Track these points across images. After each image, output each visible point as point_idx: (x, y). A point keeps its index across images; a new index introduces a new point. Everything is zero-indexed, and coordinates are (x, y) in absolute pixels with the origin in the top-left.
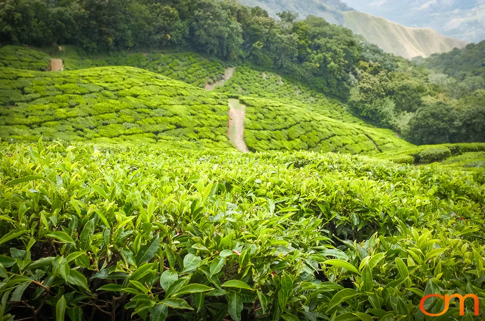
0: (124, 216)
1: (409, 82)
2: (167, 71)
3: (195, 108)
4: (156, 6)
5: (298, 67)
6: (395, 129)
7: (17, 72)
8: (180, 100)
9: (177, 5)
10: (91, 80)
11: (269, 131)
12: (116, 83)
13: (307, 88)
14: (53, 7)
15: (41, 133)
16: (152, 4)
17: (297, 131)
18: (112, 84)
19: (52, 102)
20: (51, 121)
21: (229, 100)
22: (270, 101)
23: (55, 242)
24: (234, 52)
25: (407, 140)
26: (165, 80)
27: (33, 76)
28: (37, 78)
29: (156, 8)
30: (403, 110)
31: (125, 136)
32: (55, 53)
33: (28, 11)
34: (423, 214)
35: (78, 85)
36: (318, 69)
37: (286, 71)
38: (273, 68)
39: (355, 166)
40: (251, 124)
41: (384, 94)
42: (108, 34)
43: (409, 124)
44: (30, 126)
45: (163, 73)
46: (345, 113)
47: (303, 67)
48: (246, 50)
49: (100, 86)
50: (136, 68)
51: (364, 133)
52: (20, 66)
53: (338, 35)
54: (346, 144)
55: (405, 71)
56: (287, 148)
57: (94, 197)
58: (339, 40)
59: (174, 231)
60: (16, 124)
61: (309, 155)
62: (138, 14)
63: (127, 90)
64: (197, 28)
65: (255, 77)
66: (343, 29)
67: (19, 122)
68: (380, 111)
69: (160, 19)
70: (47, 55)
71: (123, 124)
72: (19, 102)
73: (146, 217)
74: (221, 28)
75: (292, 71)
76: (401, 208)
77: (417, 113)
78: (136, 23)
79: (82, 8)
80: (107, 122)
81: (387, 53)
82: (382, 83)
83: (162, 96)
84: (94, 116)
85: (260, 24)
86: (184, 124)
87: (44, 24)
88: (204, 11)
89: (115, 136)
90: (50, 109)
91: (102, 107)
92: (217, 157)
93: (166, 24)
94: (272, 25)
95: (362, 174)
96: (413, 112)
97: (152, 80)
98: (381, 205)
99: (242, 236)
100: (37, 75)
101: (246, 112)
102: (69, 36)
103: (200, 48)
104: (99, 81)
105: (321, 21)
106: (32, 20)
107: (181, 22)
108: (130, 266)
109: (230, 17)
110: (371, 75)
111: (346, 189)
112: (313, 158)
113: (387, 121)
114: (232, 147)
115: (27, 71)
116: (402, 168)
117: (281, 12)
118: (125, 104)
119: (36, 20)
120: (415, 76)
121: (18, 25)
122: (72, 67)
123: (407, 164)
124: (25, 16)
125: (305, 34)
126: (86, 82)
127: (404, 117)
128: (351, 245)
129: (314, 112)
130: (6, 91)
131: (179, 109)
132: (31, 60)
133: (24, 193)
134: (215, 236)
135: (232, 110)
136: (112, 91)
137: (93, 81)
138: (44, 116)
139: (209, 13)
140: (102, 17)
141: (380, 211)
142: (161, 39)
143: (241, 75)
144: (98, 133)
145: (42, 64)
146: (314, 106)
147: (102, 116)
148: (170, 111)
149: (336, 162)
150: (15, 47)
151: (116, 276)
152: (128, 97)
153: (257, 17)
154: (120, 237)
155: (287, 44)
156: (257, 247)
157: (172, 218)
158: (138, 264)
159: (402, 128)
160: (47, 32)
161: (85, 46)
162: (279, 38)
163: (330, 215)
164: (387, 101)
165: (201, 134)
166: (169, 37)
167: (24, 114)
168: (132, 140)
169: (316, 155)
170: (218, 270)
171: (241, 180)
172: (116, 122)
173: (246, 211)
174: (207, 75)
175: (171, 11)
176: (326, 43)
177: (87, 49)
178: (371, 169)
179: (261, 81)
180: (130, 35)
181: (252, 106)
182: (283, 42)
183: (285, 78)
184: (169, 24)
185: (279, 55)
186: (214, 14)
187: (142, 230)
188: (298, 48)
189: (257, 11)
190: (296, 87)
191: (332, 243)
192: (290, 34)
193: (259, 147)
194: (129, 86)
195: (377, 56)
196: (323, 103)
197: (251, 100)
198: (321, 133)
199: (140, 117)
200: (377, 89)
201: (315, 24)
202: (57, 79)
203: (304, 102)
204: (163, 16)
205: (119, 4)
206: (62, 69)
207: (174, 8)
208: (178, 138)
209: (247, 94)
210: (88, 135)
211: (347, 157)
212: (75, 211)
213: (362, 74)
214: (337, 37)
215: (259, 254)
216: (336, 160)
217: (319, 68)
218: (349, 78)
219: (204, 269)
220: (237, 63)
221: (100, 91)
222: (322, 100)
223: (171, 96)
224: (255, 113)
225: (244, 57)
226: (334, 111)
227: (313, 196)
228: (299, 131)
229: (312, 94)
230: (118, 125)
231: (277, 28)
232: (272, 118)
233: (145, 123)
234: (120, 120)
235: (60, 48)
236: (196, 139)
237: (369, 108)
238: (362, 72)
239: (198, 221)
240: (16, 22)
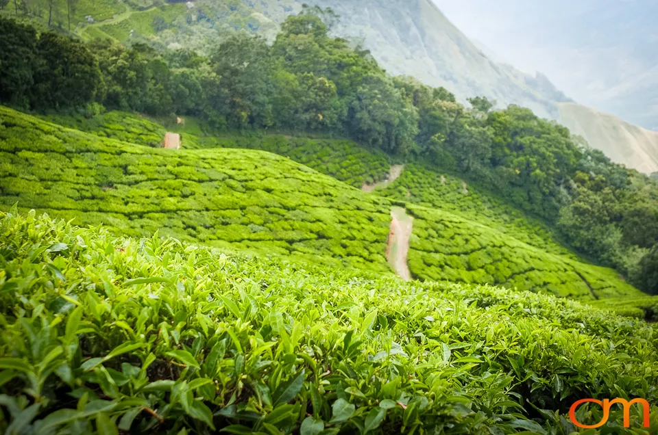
0: (261, 340)
1: (645, 205)
2: (313, 162)
3: (346, 214)
4: (308, 77)
5: (491, 171)
6: (620, 269)
7: (122, 146)
8: (327, 201)
9: (336, 78)
10: (213, 165)
11: (443, 255)
12: (246, 172)
13: (500, 202)
14: (177, 67)
15: (142, 227)
16: (303, 73)
17: (481, 258)
18: (239, 172)
19: (161, 188)
20: (157, 212)
21: (392, 208)
22: (448, 214)
23: (173, 364)
24: (404, 145)
25: (636, 286)
26: (310, 174)
27: (141, 152)
28: (145, 156)
29: (307, 78)
30: (634, 244)
31: (249, 242)
32: (172, 126)
33: (145, 70)
34: (654, 388)
35: (197, 169)
36: (518, 178)
37: (474, 176)
38: (455, 171)
39: (561, 313)
40: (419, 243)
41: (608, 219)
42: (242, 107)
43: (641, 263)
44: (129, 216)
45: (308, 164)
46: (550, 240)
47: (496, 172)
48: (421, 144)
49: (225, 173)
50: (273, 154)
51: (574, 270)
52: (126, 137)
53: (549, 134)
54: (549, 283)
55: (640, 189)
56: (466, 279)
57: (223, 313)
58: (550, 141)
59: (321, 369)
60: (112, 212)
61: (499, 292)
62: (283, 84)
63: (259, 181)
64: (359, 109)
65: (430, 180)
66: (557, 126)
67: (116, 210)
68: (600, 242)
69: (311, 93)
70: (162, 127)
71: (249, 226)
72: (118, 183)
73: (289, 346)
74: (391, 111)
75: (482, 177)
76: (623, 376)
77: (653, 250)
78: (279, 96)
79: (213, 71)
80: (227, 220)
81: (616, 163)
82: (606, 204)
83: (304, 194)
84: (212, 211)
85: (443, 111)
86: (329, 234)
87: (162, 87)
88: (370, 87)
89: (236, 241)
90: (157, 197)
91: (224, 201)
92: (372, 282)
93: (318, 101)
94: (459, 112)
95: (570, 325)
96: (647, 248)
97: (293, 171)
98: (596, 368)
99: (410, 384)
100: (145, 151)
101: (414, 226)
102: (192, 105)
103: (360, 136)
104: (223, 166)
105: (527, 113)
106: (148, 81)
107: (339, 100)
108: (264, 405)
109: (403, 99)
110: (590, 192)
111: (548, 341)
112: (503, 296)
113: (609, 256)
114: (390, 271)
115: (132, 144)
116: (628, 323)
117: (473, 97)
118: (254, 200)
119: (154, 81)
120: (654, 198)
121: (131, 85)
122: (192, 145)
123: (635, 319)
124: (140, 75)
125: (503, 128)
126: (207, 166)
127: (634, 253)
128: (551, 416)
129: (508, 235)
130: (105, 168)
131: (324, 213)
132: (141, 132)
133: (141, 299)
134: (374, 381)
135: (395, 222)
136: (240, 181)
137: (217, 166)
138: (148, 204)
139: (376, 91)
140: (237, 85)
141: (593, 376)
142: (310, 119)
143: (412, 176)
144: (214, 234)
145: (153, 137)
146: (507, 227)
147: (223, 212)
148: (312, 216)
149: (535, 306)
150: (123, 113)
151: (246, 415)
152: (259, 191)
153: (440, 101)
154: (255, 367)
155: (476, 139)
156: (429, 401)
157: (320, 352)
158: (275, 404)
159: (630, 269)
160: (166, 99)
161: (209, 119)
162: (468, 131)
163: (524, 374)
164: (611, 229)
165: (350, 249)
166: (321, 117)
167: (123, 199)
168: (258, 248)
169: (508, 294)
170: (375, 424)
171: (407, 314)
172: (239, 222)
173: (413, 355)
174: (366, 172)
175: (327, 85)
176: (531, 142)
177: (212, 123)
178: (583, 320)
179: (437, 186)
180: (270, 111)
181: (423, 219)
182: (472, 137)
183: (470, 185)
184: (323, 102)
185: (466, 153)
186: (383, 92)
187: (283, 362)
188: (492, 147)
189: (440, 94)
190: (485, 198)
191: (523, 411)
192: (484, 127)
193: (427, 274)
194: (262, 177)
195: (601, 166)
196: (521, 224)
197: (421, 210)
198: (514, 265)
199: (271, 218)
200: (599, 211)
201: (519, 116)
202: (170, 159)
203: (493, 219)
204: (316, 90)
205: (260, 70)
206: (179, 147)
207: (331, 81)
208: (320, 252)
209: (417, 202)
210: (201, 236)
211: (550, 300)
212: (201, 328)
213: (578, 189)
214: (548, 136)
215: (431, 411)
216: (536, 303)
217: (520, 175)
218: (559, 192)
219: (356, 421)
220: (408, 159)
221: (223, 180)
222: (519, 220)
223: (316, 196)
224: (426, 229)
225: (418, 152)
226: (535, 236)
227: (503, 345)
228: (483, 259)
229: (507, 210)
230: (241, 226)
231: (466, 117)
232: (448, 237)
233: (277, 228)
234: (245, 220)
235: (179, 120)
236: (343, 255)
237: (585, 236)
238: (578, 187)
239: (354, 359)
240: (128, 82)
